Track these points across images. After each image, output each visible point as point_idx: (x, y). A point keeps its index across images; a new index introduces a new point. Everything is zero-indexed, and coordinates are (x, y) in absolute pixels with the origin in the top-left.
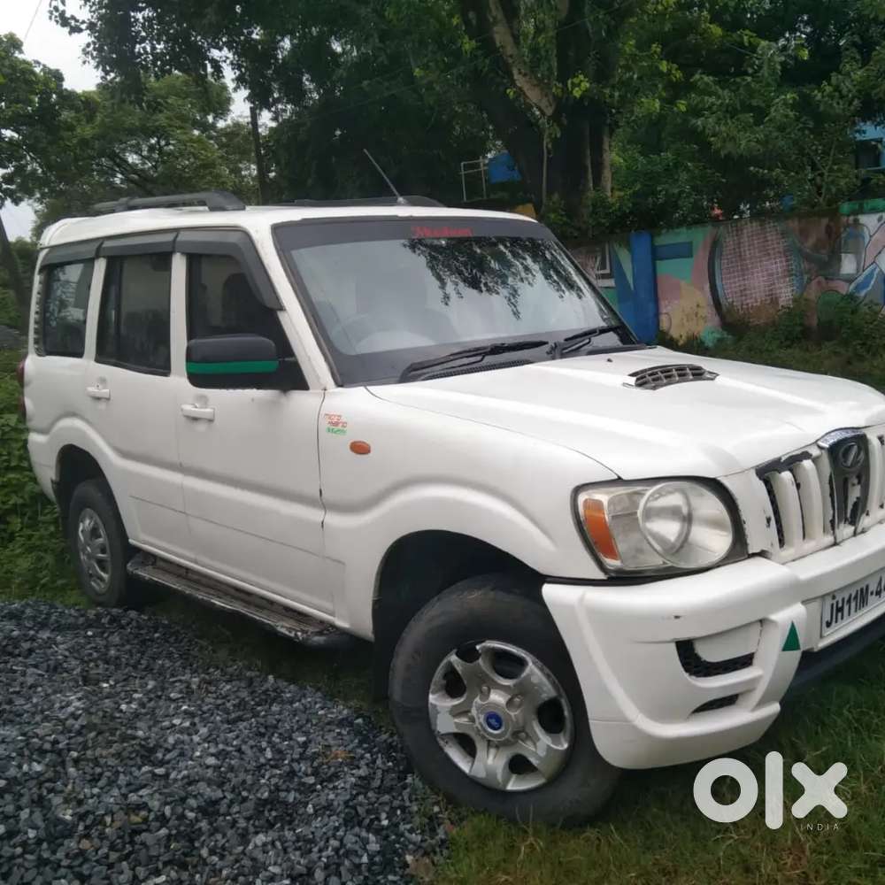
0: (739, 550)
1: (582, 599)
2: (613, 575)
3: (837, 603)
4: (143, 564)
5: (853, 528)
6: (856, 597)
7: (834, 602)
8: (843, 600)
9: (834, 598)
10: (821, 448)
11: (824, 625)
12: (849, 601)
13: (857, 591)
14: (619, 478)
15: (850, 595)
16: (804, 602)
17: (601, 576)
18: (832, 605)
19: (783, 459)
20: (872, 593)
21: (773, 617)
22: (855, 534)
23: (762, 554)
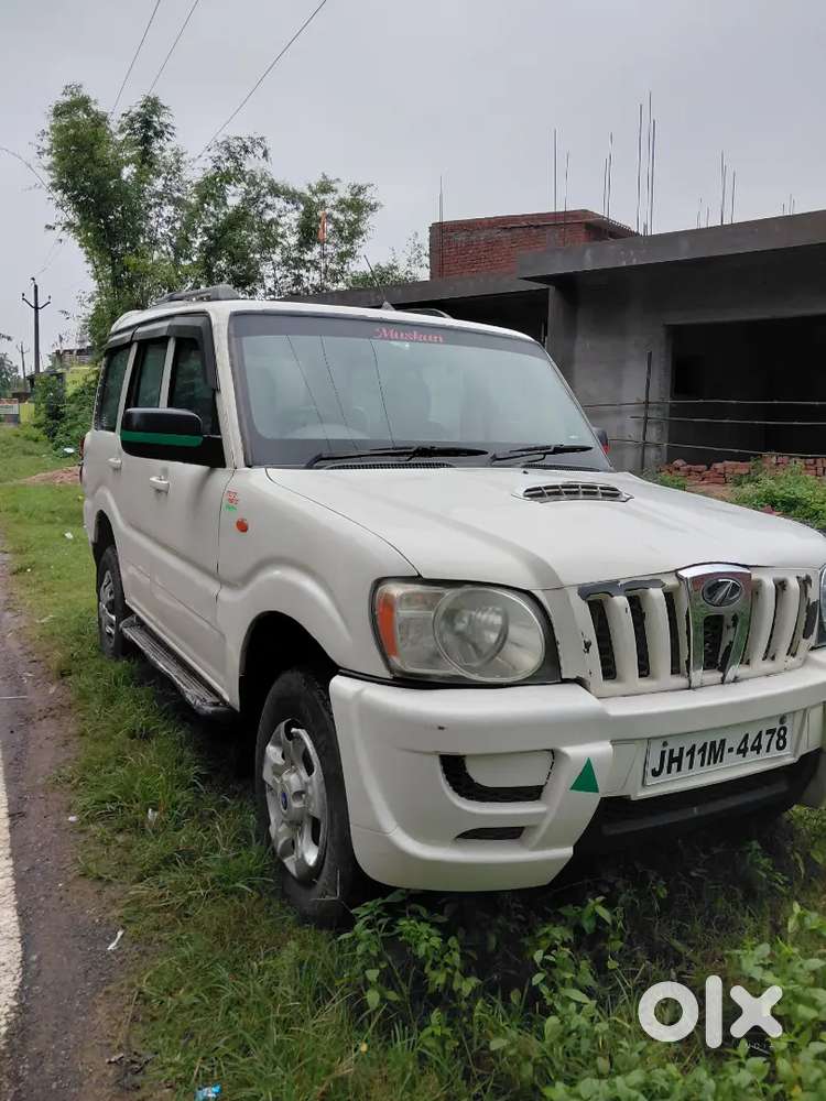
0: (550, 671)
1: (358, 695)
2: (398, 675)
3: (672, 752)
4: (132, 625)
5: (721, 675)
6: (703, 749)
7: (667, 749)
8: (681, 749)
9: (665, 744)
10: (680, 578)
11: (650, 773)
12: (691, 752)
13: (705, 744)
14: (420, 576)
15: (694, 746)
16: (613, 742)
17: (386, 674)
18: (663, 753)
19: (622, 582)
20: (731, 750)
21: (569, 750)
22: (723, 681)
23: (579, 681)
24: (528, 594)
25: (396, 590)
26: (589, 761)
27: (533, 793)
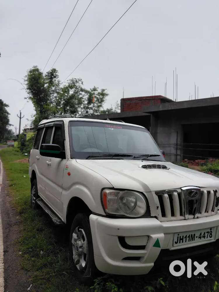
0: (147, 215)
1: (97, 219)
2: (107, 214)
3: (180, 237)
5: (193, 216)
6: (189, 237)
7: (179, 236)
8: (183, 236)
9: (178, 235)
10: (182, 190)
11: (174, 243)
12: (186, 237)
13: (190, 235)
14: (113, 187)
15: (186, 236)
16: (164, 234)
17: (104, 214)
18: (178, 237)
19: (167, 190)
20: (197, 237)
21: (152, 236)
22: (194, 218)
23: (156, 217)
24: (142, 193)
25: (107, 191)
26: (158, 239)
27: (143, 247)
